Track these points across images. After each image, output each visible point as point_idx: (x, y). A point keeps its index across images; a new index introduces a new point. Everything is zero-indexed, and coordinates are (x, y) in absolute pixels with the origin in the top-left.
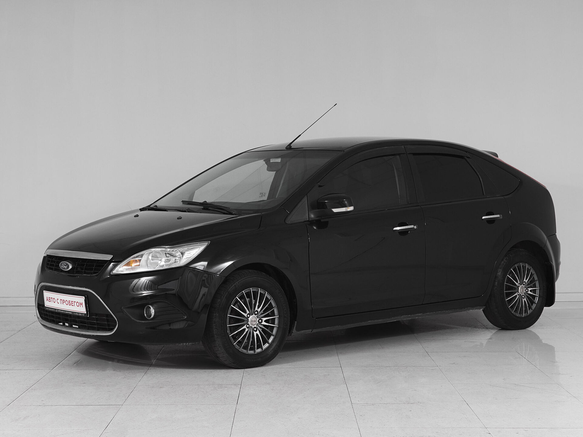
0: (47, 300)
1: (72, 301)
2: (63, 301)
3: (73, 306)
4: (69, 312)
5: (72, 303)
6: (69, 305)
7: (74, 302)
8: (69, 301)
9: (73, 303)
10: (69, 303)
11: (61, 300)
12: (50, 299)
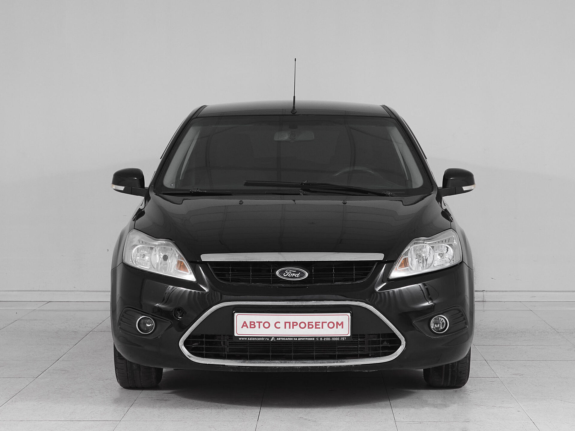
0: (243, 326)
1: (316, 323)
2: (294, 324)
3: (320, 328)
4: (306, 339)
5: (316, 325)
6: (309, 328)
7: (323, 323)
8: (309, 323)
9: (321, 324)
10: (309, 325)
11: (285, 323)
12: (254, 325)
